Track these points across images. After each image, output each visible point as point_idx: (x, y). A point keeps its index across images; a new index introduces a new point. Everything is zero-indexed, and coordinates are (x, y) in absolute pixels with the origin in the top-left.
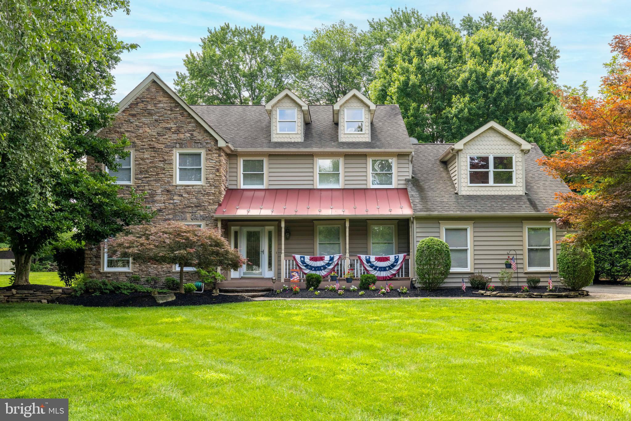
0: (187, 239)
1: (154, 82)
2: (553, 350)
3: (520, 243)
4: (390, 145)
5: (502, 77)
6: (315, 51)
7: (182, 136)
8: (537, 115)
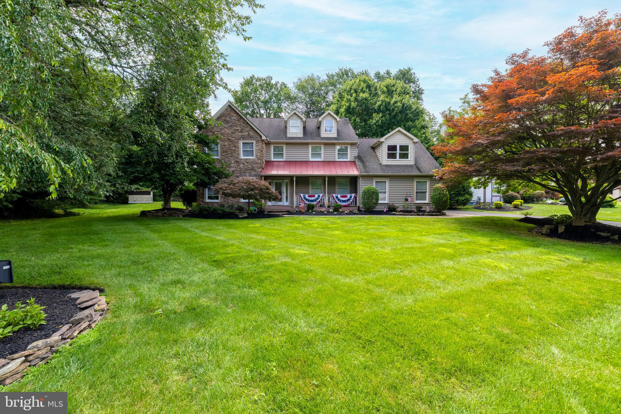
0: (254, 186)
1: (229, 106)
2: (449, 240)
3: (412, 189)
4: (347, 139)
5: (399, 104)
6: (299, 90)
7: (244, 134)
8: (416, 124)
